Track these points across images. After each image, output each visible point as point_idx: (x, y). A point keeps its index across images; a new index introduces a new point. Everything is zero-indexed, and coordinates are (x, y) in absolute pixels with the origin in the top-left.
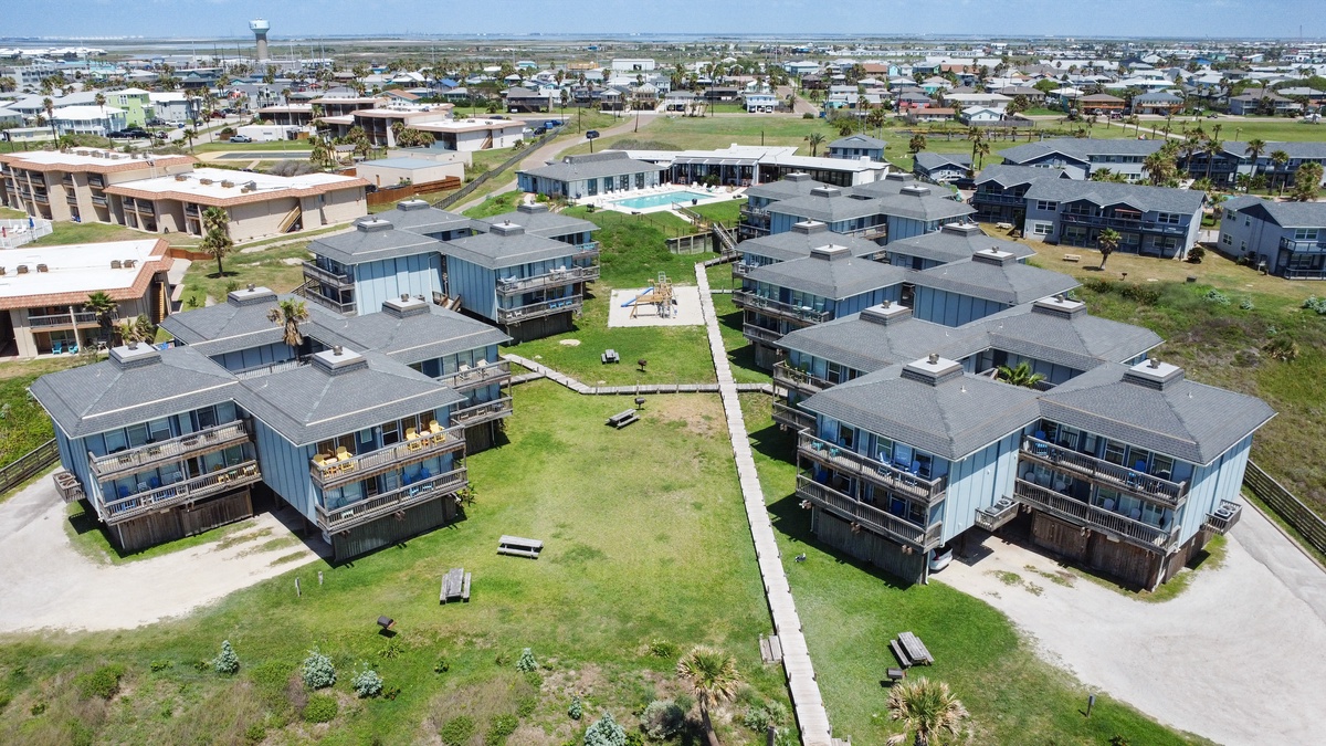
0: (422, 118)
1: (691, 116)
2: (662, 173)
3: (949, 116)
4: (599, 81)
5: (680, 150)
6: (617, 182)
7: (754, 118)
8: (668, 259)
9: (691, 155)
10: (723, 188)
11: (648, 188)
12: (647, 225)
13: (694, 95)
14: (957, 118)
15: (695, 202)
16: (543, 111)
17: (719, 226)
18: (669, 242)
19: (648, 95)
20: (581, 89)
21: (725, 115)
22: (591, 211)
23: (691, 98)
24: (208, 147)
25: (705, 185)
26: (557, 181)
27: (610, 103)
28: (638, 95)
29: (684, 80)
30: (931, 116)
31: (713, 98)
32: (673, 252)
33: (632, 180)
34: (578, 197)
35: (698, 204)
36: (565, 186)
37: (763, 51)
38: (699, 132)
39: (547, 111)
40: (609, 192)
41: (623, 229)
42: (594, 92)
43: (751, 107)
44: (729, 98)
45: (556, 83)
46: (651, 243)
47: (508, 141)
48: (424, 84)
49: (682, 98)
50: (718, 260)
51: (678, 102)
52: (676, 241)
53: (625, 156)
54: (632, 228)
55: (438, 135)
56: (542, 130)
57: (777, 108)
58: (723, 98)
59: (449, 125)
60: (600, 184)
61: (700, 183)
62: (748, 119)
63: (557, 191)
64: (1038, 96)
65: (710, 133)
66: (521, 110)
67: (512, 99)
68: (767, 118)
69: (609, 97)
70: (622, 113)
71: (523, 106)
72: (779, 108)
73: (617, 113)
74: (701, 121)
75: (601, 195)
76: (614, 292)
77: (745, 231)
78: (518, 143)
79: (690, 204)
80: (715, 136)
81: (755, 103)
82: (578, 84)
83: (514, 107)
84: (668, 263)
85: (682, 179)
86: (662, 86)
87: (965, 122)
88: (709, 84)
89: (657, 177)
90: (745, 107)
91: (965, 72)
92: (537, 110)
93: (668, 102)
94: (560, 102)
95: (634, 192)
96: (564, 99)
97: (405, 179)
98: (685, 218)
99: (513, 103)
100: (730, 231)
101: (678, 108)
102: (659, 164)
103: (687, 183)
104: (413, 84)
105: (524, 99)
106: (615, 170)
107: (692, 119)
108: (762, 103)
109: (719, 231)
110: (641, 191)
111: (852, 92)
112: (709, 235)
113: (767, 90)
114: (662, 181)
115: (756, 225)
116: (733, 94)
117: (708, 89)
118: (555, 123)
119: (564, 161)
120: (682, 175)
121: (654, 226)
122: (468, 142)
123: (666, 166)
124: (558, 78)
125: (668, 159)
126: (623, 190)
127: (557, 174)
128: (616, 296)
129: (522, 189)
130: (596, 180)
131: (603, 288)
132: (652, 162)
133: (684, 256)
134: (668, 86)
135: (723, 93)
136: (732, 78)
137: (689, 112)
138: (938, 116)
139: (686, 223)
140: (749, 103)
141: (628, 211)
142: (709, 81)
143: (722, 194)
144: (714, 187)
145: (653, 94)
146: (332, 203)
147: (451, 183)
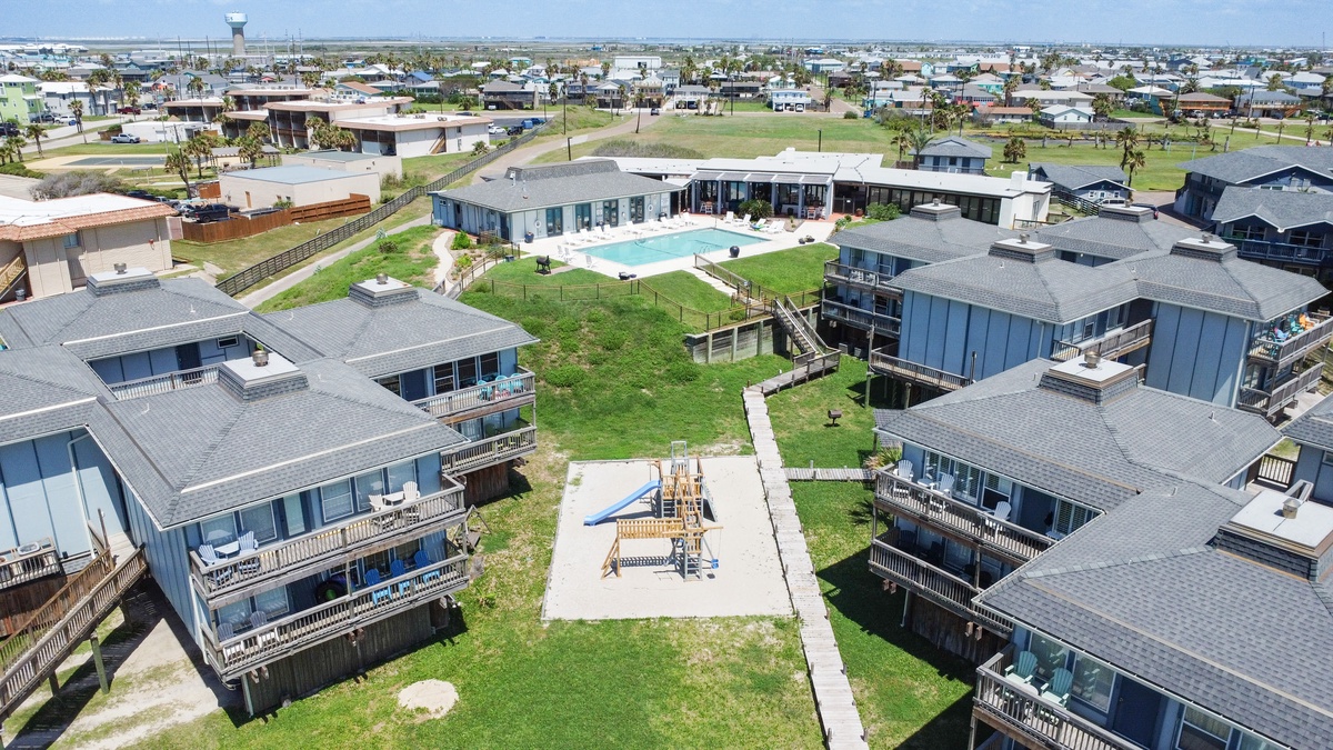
0: (354, 113)
1: (706, 114)
2: (674, 196)
3: (1026, 117)
4: (597, 77)
5: (701, 157)
6: (598, 212)
7: (785, 118)
8: (689, 377)
9: (721, 166)
10: (778, 224)
11: (651, 223)
12: (648, 303)
13: (708, 90)
14: (1036, 120)
15: (735, 252)
16: (527, 109)
17: (786, 304)
18: (691, 342)
19: (654, 90)
20: (575, 84)
21: (746, 114)
22: (544, 272)
23: (705, 93)
24: (76, 150)
25: (748, 217)
26: (492, 212)
27: (608, 99)
28: (642, 90)
29: (694, 76)
30: (1004, 116)
31: (731, 94)
32: (698, 360)
33: (625, 209)
34: (529, 239)
35: (740, 256)
36: (504, 219)
37: (774, 52)
38: (718, 134)
39: (532, 108)
40: (584, 231)
41: (602, 312)
42: (590, 87)
43: (778, 105)
44: (749, 95)
45: (546, 78)
46: (655, 342)
47: (468, 143)
48: (392, 77)
49: (695, 93)
50: (786, 378)
51: (689, 98)
52: (705, 339)
53: (613, 167)
54: (619, 311)
55: (369, 135)
56: (518, 130)
57: (808, 107)
58: (742, 95)
59: (391, 122)
60: (569, 216)
61: (739, 214)
62: (775, 120)
63: (492, 230)
64: (1117, 95)
65: (733, 135)
66: (500, 106)
67: (490, 93)
68: (798, 117)
69: (606, 92)
70: (621, 111)
71: (501, 102)
72: (812, 106)
73: (615, 110)
74: (718, 121)
75: (568, 235)
76: (574, 469)
77: (833, 313)
78: (480, 146)
79: (724, 256)
80: (739, 139)
81: (781, 100)
82: (572, 79)
83: (492, 103)
84: (689, 386)
85: (708, 205)
86: (670, 81)
87: (1051, 125)
88: (725, 80)
89: (666, 203)
90: (770, 105)
91: (1011, 70)
92: (520, 106)
93: (677, 98)
94: (549, 98)
95: (627, 230)
96: (553, 94)
97: (285, 200)
98: (718, 285)
99: (491, 98)
100: (805, 313)
101: (690, 105)
102: (669, 180)
103: (715, 212)
104: (380, 77)
105: (504, 94)
106: (595, 191)
107: (706, 119)
108: (791, 100)
109: (784, 313)
110: (639, 226)
111: (896, 89)
112: (766, 323)
113: (793, 86)
114: (674, 210)
115: (854, 303)
116: (753, 90)
117: (724, 84)
118: (536, 122)
119: (507, 176)
120: (706, 199)
121: (662, 306)
122: (412, 144)
123: (681, 184)
124: (549, 72)
125: (683, 172)
126: (607, 227)
127: (492, 199)
128: (577, 482)
129: (439, 222)
130: (561, 209)
131: (554, 457)
132: (658, 177)
133: (721, 368)
134: (677, 81)
135: (742, 89)
136: (750, 74)
137: (703, 109)
138: (1013, 116)
139: (722, 296)
140: (776, 100)
141: (611, 269)
142: (724, 76)
143: (778, 235)
144: (762, 221)
145: (660, 89)
146: (99, 247)
147: (358, 204)
